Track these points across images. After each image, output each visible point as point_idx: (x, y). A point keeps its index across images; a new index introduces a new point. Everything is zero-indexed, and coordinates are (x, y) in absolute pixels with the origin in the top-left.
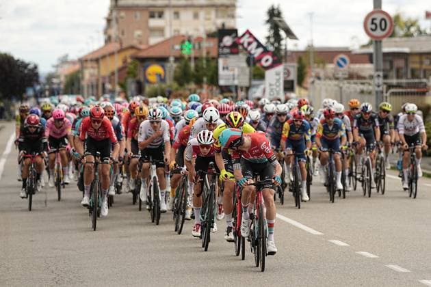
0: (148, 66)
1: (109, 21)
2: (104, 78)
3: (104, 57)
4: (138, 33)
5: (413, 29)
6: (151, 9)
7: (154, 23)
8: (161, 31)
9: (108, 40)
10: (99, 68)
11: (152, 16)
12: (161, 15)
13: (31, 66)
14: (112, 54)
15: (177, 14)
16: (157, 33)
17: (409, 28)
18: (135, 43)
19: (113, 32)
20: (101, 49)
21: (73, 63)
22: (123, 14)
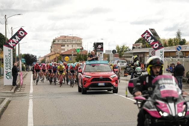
0: (65, 57)
1: (51, 47)
2: (51, 60)
3: (50, 56)
4: (59, 50)
5: (127, 49)
6: (62, 44)
7: (62, 48)
8: (64, 49)
9: (51, 52)
10: (49, 58)
11: (62, 46)
12: (64, 46)
13: (35, 56)
14: (52, 55)
15: (68, 46)
16: (63, 50)
17: (126, 49)
18: (58, 52)
19: (52, 50)
20: (49, 54)
21: (42, 58)
22: (55, 45)
